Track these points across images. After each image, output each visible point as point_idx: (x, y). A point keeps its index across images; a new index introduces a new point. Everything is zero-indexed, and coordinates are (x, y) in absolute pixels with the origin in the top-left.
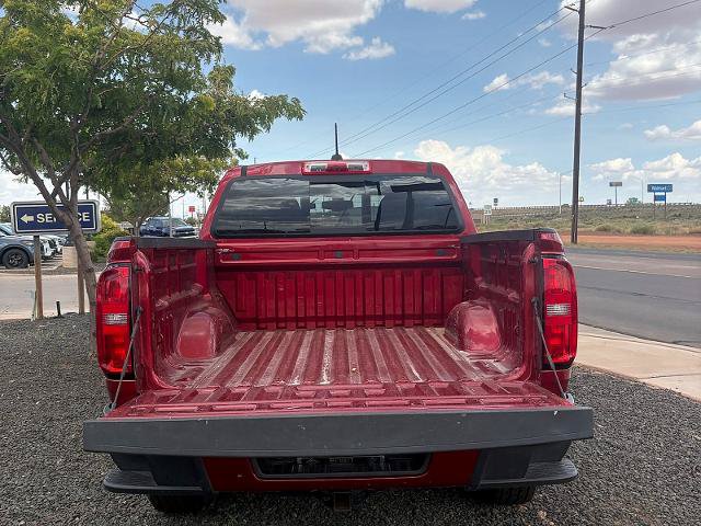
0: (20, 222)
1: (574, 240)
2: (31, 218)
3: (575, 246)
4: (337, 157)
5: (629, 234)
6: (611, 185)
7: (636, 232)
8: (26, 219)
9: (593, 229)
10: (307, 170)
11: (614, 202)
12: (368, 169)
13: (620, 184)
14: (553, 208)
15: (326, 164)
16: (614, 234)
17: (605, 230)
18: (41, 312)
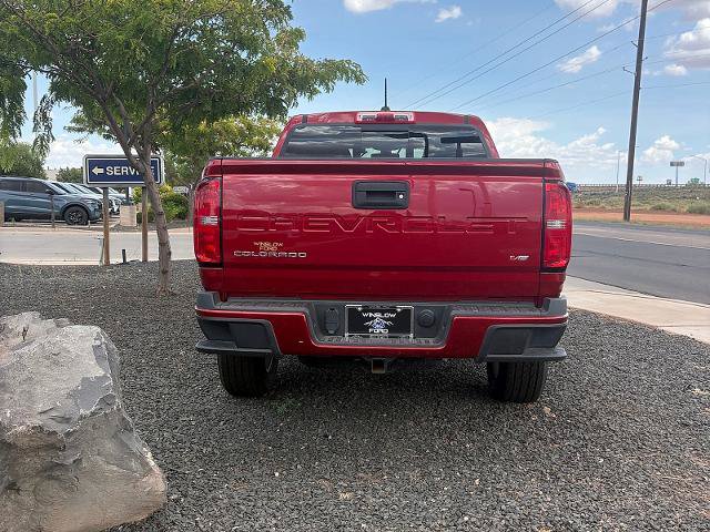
0: (91, 174)
1: (627, 217)
2: (101, 171)
3: (627, 223)
4: (386, 108)
5: (685, 214)
6: (672, 164)
7: (691, 212)
8: (97, 171)
9: (649, 208)
10: (359, 119)
11: (673, 182)
12: (412, 119)
13: (682, 164)
14: (610, 187)
15: (375, 114)
16: (669, 213)
17: (659, 209)
18: (108, 258)
